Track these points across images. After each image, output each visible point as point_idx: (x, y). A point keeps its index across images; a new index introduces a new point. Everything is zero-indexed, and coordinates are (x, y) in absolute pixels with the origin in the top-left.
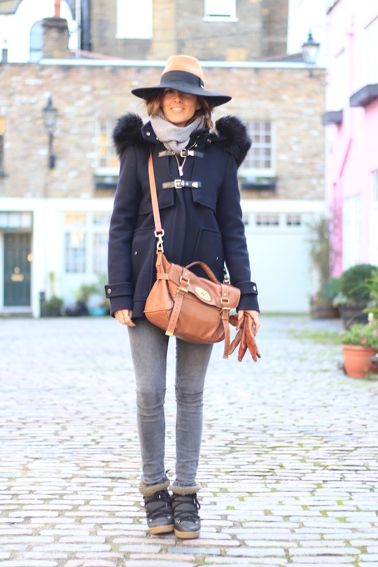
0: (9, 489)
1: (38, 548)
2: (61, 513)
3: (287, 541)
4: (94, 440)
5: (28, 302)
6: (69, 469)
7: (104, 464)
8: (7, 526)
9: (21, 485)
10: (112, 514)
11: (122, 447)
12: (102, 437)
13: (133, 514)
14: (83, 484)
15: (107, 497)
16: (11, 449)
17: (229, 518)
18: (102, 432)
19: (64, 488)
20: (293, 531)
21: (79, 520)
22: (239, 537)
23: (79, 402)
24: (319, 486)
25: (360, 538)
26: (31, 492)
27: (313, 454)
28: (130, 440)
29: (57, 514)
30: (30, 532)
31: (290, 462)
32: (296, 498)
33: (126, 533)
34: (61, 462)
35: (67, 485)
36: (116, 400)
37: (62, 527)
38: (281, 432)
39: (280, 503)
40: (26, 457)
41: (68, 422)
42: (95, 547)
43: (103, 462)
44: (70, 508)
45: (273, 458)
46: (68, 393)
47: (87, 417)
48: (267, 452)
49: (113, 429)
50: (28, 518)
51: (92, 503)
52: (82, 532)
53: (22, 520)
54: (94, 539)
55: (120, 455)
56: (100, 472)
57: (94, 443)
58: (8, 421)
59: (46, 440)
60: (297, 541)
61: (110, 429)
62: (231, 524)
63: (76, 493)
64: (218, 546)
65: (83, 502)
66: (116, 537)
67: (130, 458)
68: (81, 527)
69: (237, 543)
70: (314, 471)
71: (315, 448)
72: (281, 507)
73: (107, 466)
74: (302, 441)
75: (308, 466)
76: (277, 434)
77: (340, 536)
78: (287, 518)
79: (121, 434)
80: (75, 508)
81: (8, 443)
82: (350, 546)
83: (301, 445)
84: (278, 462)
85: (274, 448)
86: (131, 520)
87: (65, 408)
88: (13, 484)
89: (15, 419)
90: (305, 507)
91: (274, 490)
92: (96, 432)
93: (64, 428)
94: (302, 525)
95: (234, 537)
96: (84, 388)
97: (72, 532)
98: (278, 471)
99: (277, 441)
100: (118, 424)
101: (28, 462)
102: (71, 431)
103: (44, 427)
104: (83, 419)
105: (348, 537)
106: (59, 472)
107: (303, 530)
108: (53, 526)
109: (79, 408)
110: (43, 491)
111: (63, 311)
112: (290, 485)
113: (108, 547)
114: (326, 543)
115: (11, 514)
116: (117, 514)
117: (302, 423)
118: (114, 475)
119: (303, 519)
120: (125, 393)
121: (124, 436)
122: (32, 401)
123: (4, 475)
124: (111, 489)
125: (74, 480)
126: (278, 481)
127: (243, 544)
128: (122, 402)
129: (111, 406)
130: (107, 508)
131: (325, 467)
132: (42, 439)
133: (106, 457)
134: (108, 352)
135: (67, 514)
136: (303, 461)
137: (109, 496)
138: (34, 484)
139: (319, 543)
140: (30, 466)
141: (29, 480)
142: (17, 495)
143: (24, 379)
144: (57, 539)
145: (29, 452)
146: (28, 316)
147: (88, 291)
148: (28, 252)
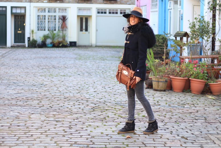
0: (25, 125)
1: (36, 145)
2: (42, 133)
3: (106, 143)
4: (50, 107)
5: (24, 42)
6: (43, 118)
7: (54, 116)
8: (26, 138)
9: (29, 124)
10: (56, 134)
11: (59, 109)
12: (53, 105)
13: (63, 134)
14: (47, 123)
15: (55, 128)
16: (24, 110)
17: (91, 135)
18: (53, 103)
19: (42, 125)
20: (108, 139)
21: (47, 136)
22: (93, 141)
23: (45, 91)
24: (119, 124)
25: (127, 142)
26: (32, 126)
27: (118, 112)
28: (62, 106)
29: (40, 134)
30: (33, 140)
31: (111, 115)
32: (111, 128)
33: (61, 140)
34: (40, 115)
35: (43, 123)
36: (57, 90)
37: (42, 138)
38: (110, 103)
39: (106, 130)
40: (29, 113)
41: (42, 99)
42: (52, 145)
43: (53, 115)
44: (44, 132)
45: (106, 114)
46: (41, 87)
47: (48, 97)
48: (104, 111)
49: (56, 102)
50: (32, 135)
51: (51, 130)
52: (48, 140)
53: (30, 136)
54: (52, 142)
55: (59, 112)
56: (52, 119)
57: (50, 108)
58: (22, 99)
59: (35, 106)
60: (109, 143)
61: (55, 102)
62: (91, 137)
63: (45, 126)
64: (87, 144)
65: (48, 130)
66: (58, 141)
67: (62, 113)
68: (48, 138)
69: (92, 143)
70: (118, 118)
71: (120, 110)
72: (106, 131)
73: (55, 117)
74: (116, 107)
75: (117, 116)
76: (108, 104)
77: (122, 141)
78: (107, 135)
79: (59, 104)
80: (46, 132)
81: (23, 107)
82: (124, 144)
83: (115, 109)
84: (107, 115)
85: (107, 110)
86: (62, 136)
87: (40, 93)
88: (27, 123)
89: (25, 98)
90: (113, 131)
91: (105, 125)
92: (51, 103)
93: (41, 102)
94: (111, 138)
95: (91, 141)
96: (46, 85)
97: (45, 140)
98: (107, 118)
99: (108, 107)
100: (58, 100)
101: (30, 115)
102: (43, 103)
103: (34, 101)
104: (46, 98)
105: (124, 141)
106: (40, 119)
107: (111, 139)
108: (39, 138)
109: (45, 93)
110: (36, 125)
111: (37, 45)
112: (110, 123)
113: (55, 145)
114: (117, 143)
115: (27, 134)
116: (58, 134)
117: (118, 100)
118: (57, 120)
119: (112, 135)
120: (60, 87)
121: (60, 105)
122: (29, 90)
123: (23, 120)
124: (56, 125)
125: (45, 122)
126: (106, 122)
127: (94, 144)
128: (59, 91)
129: (55, 93)
130: (55, 132)
131: (122, 117)
132: (34, 106)
133: (55, 113)
134: (54, 67)
135: (43, 134)
136: (115, 115)
137: (56, 128)
138: (33, 123)
139: (115, 143)
141: (31, 122)
142: (28, 127)
143: (26, 80)
144: (41, 142)
145: (30, 111)
146: (24, 47)
147: (46, 37)
148: (24, 22)
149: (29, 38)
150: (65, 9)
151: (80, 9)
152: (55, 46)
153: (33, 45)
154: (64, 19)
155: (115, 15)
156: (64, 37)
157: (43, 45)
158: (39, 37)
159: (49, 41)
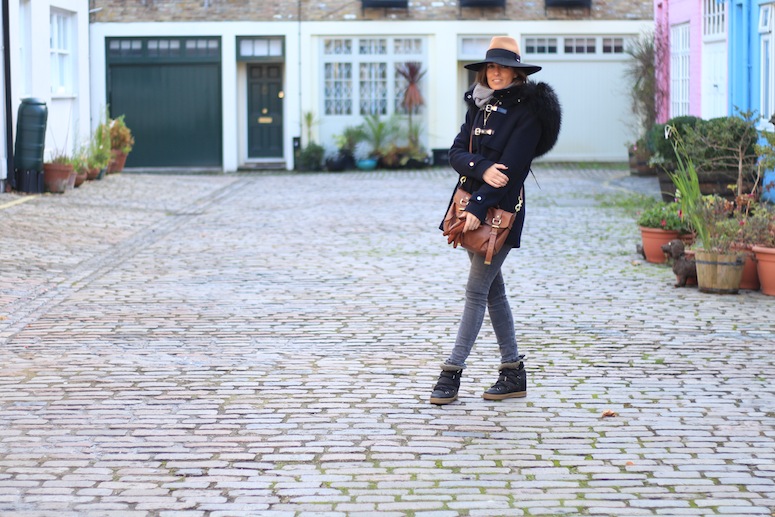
0: (303, 384)
1: (337, 433)
2: (352, 405)
3: (542, 427)
4: (375, 338)
5: (280, 153)
6: (354, 366)
7: (386, 361)
8: (308, 416)
9: (314, 381)
10: (396, 406)
11: (402, 344)
12: (383, 334)
13: (414, 406)
14: (369, 380)
15: (391, 392)
16: (298, 346)
17: (496, 409)
18: (383, 329)
19: (352, 384)
20: (548, 420)
21: (368, 410)
22: (502, 424)
23: (357, 295)
24: (581, 382)
25: (602, 426)
26: (324, 387)
27: (583, 351)
28: (410, 337)
29: (348, 405)
30: (329, 420)
31: (559, 358)
32: (558, 392)
33: (408, 421)
34: (346, 359)
35: (354, 380)
36: (395, 293)
37: (354, 416)
38: (558, 328)
39: (543, 397)
40: (313, 354)
41: (348, 318)
42: (383, 432)
43: (385, 359)
44: (360, 400)
45: (544, 355)
46: (345, 284)
47: (367, 313)
48: (540, 349)
49: (394, 326)
50: (324, 409)
51: (378, 396)
52: (372, 420)
53: (320, 410)
54: (382, 425)
55: (401, 352)
56: (383, 369)
57: (375, 340)
58: (289, 317)
59: (329, 338)
60: (549, 428)
61: (390, 326)
62: (497, 414)
63: (363, 388)
64: (484, 431)
65: (370, 396)
66: (400, 424)
67: (411, 355)
68: (370, 416)
69: (500, 429)
70: (580, 368)
71: (587, 345)
72: (543, 400)
73: (389, 364)
74: (577, 338)
75: (577, 362)
76: (554, 330)
77: (587, 424)
78: (545, 409)
79: (401, 331)
80: (364, 401)
81: (293, 340)
82: (593, 431)
83: (573, 342)
84: (549, 359)
85: (547, 345)
86: (412, 411)
87: (344, 303)
88: (307, 380)
89: (295, 315)
90: (563, 400)
91: (539, 385)
92: (377, 329)
93: (346, 325)
94: (557, 415)
95: (497, 424)
96: (360, 279)
97: (363, 420)
98: (547, 367)
99: (552, 338)
100: (398, 320)
101: (317, 360)
102: (353, 327)
103: (326, 324)
104: (363, 315)
105: (593, 424)
106: (346, 369)
107: (557, 419)
108: (347, 415)
109: (358, 303)
110: (335, 386)
111: (323, 163)
112: (556, 380)
113: (393, 432)
114: (573, 429)
115: (309, 406)
116: (400, 406)
117: (582, 318)
118: (396, 371)
119: (559, 410)
120: (405, 284)
121: (404, 333)
122: (309, 294)
123: (297, 372)
124: (394, 384)
125: (360, 376)
126: (544, 377)
127: (504, 429)
128: (401, 295)
129: (390, 300)
130: (391, 401)
131: (592, 364)
132: (325, 336)
133: (389, 355)
134: (383, 228)
135: (357, 405)
136: (572, 358)
137: (393, 391)
138: (325, 380)
139: (567, 429)
140: (319, 363)
141: (319, 376)
142: (312, 389)
143: (295, 268)
144: (351, 425)
145: (314, 349)
146: (280, 169)
147: (354, 136)
148: (279, 87)
149: (297, 140)
150: (416, 42)
151: (466, 40)
152: (384, 163)
153: (311, 161)
154: (412, 73)
155: (586, 56)
156: (414, 135)
157: (345, 163)
158: (329, 135)
159: (363, 149)
